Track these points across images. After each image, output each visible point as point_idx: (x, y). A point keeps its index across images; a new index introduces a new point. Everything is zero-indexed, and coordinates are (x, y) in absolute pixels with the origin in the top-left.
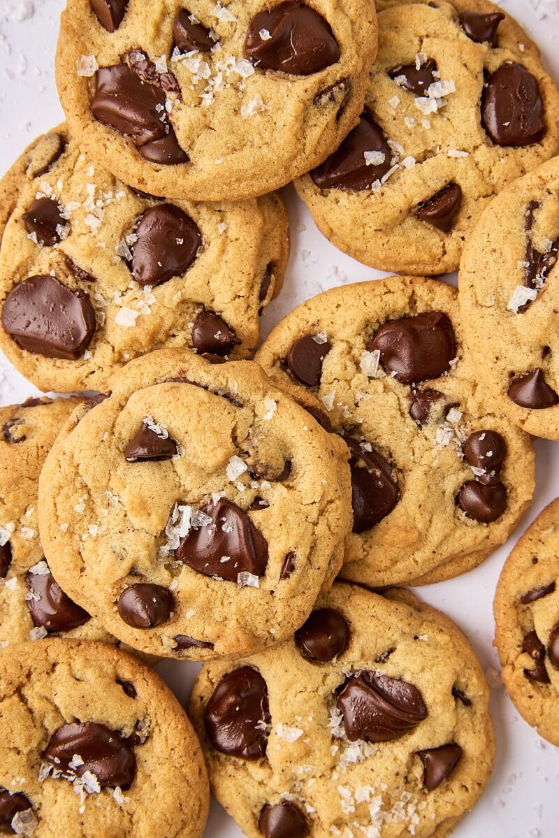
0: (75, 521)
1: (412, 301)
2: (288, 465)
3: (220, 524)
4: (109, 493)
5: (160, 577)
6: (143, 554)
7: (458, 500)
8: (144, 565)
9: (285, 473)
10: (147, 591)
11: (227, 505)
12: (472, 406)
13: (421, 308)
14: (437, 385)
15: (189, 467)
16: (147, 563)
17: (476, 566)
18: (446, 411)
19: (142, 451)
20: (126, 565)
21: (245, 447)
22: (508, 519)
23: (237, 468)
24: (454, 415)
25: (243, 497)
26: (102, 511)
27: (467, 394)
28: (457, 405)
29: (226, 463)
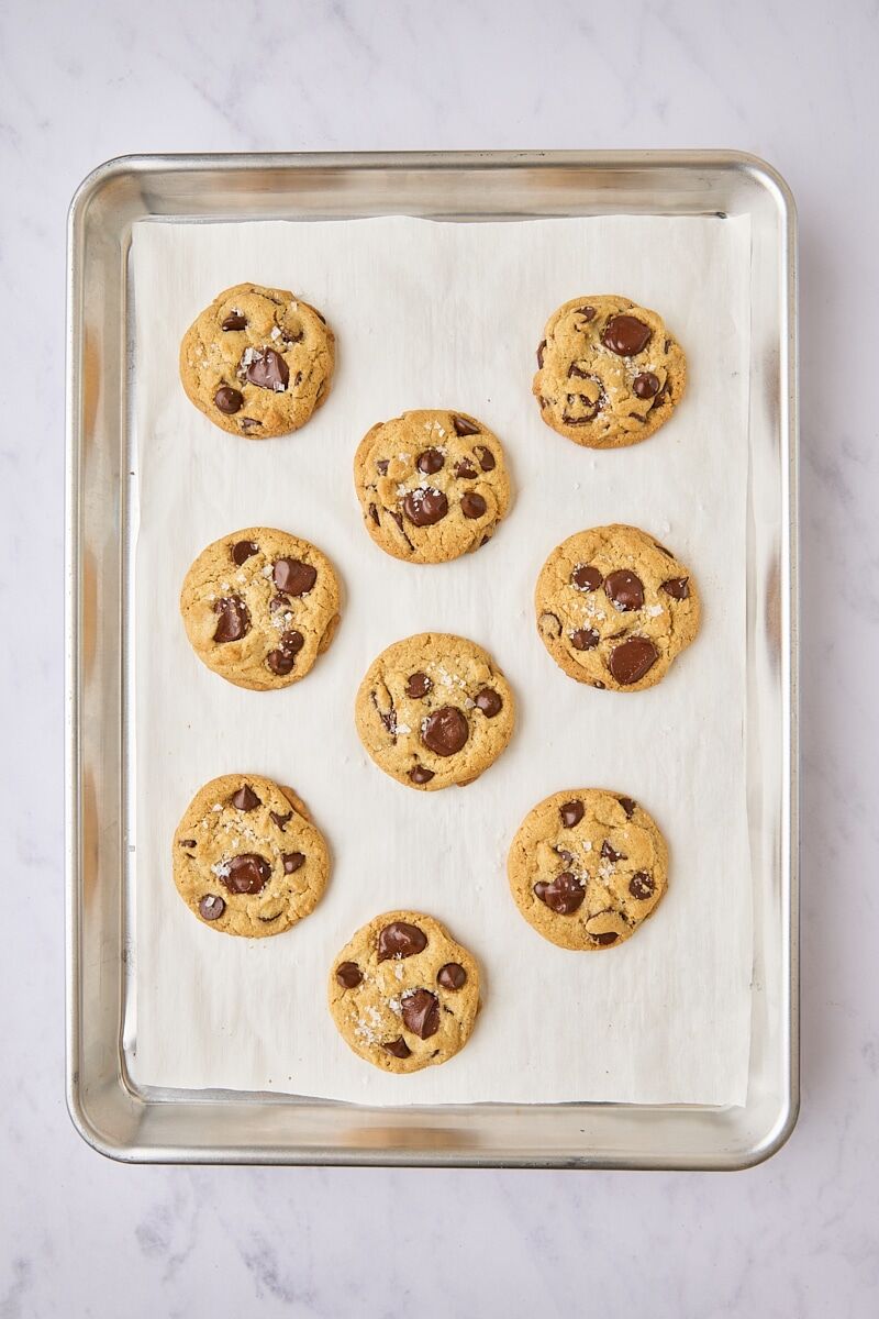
0: (197, 360)
1: (305, 556)
2: (301, 334)
3: (266, 359)
4: (213, 346)
5: (236, 385)
6: (228, 372)
7: (269, 655)
8: (228, 378)
9: (299, 337)
10: (227, 390)
11: (269, 350)
12: (298, 618)
13: (307, 562)
14: (291, 599)
15: (253, 332)
16: (230, 377)
17: (261, 690)
18: (286, 612)
19: (225, 328)
20: (219, 377)
21: (280, 323)
22: (286, 678)
23: (276, 332)
24: (289, 617)
25: (279, 348)
26: (209, 355)
27: (300, 611)
28: (292, 613)
29: (271, 330)
